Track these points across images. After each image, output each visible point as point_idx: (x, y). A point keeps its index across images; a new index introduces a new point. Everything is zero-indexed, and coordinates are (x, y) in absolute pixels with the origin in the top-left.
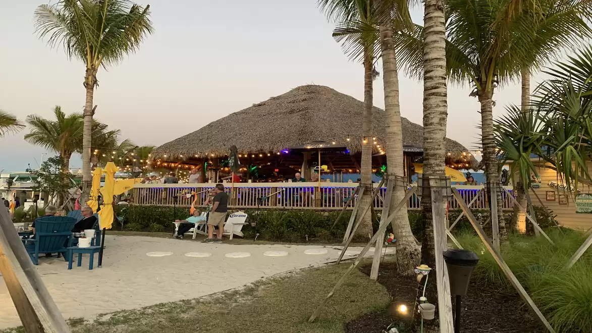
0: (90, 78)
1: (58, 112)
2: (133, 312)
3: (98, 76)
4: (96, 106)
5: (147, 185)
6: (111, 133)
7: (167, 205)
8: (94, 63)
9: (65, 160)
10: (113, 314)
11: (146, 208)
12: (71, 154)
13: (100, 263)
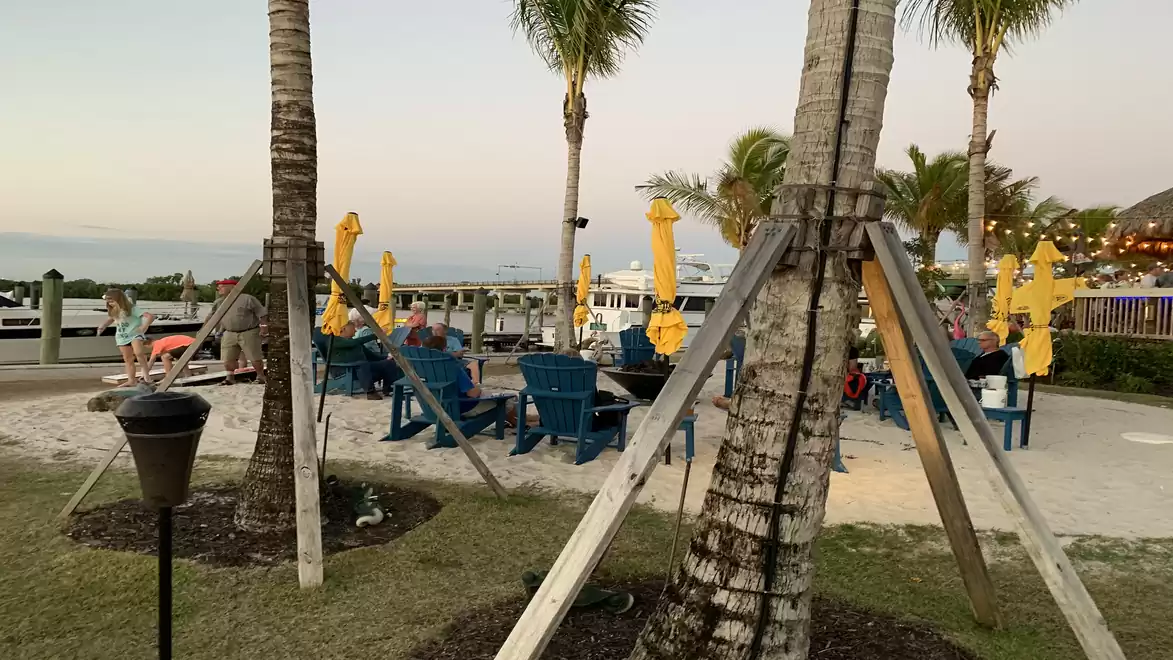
0: (981, 75)
1: (915, 154)
2: (1118, 542)
3: (998, 68)
4: (994, 132)
5: (1105, 291)
6: (1018, 185)
7: (1157, 336)
8: (989, 43)
9: (930, 244)
10: (1077, 538)
11: (1104, 340)
12: (938, 233)
13: (1025, 441)
